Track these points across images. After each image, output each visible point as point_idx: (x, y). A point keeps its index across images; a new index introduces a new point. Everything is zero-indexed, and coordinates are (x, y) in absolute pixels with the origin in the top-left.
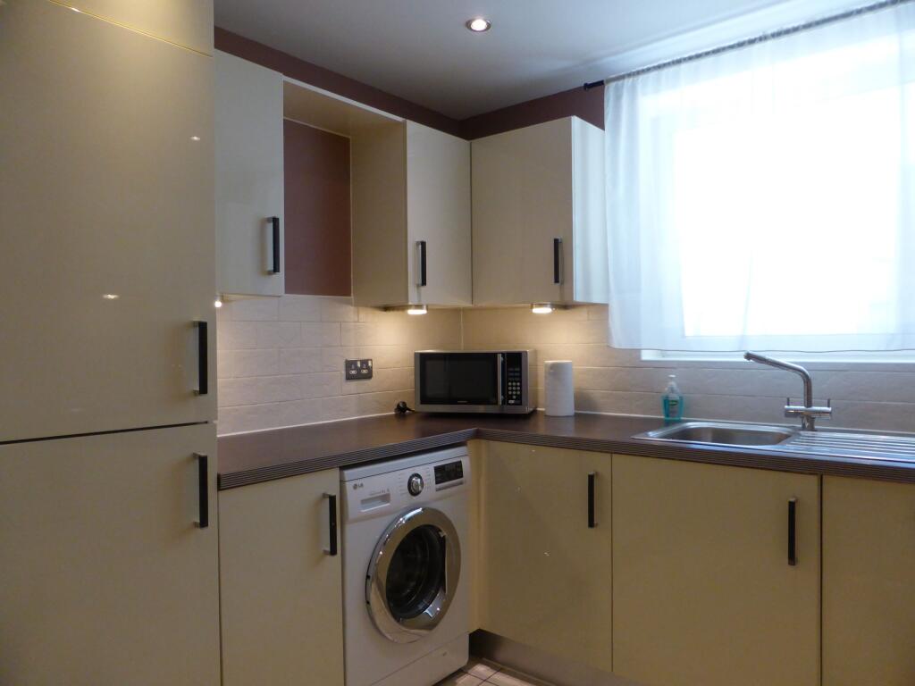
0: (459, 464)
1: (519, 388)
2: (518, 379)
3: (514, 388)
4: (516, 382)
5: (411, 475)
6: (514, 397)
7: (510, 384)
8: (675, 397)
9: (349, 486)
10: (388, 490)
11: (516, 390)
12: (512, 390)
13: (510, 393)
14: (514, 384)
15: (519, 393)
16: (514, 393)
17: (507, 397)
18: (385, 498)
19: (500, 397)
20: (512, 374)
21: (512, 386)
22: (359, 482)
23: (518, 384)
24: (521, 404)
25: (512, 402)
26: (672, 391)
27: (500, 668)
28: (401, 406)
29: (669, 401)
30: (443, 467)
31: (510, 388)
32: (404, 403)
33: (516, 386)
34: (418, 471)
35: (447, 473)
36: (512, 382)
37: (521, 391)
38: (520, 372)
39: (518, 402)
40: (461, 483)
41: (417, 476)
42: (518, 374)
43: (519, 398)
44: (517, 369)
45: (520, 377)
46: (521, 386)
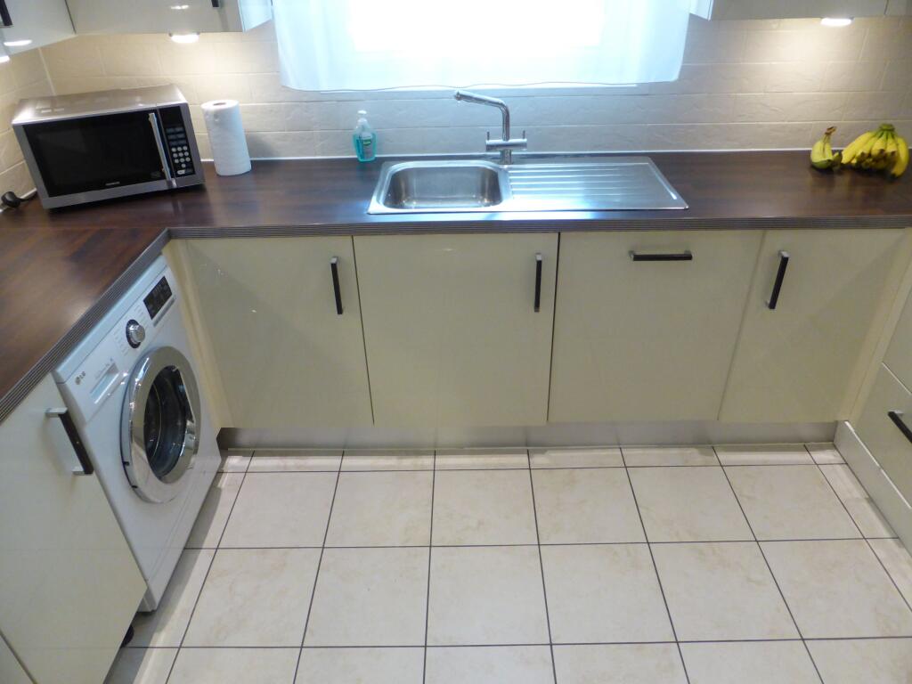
0: (163, 282)
1: (187, 154)
2: (183, 142)
3: (181, 155)
4: (182, 146)
5: (125, 326)
6: (184, 166)
7: (174, 150)
8: (367, 135)
9: (70, 384)
10: (111, 360)
11: (184, 157)
12: (179, 158)
13: (177, 161)
14: (179, 149)
15: (188, 159)
16: (182, 160)
17: (175, 168)
18: (112, 370)
19: (166, 169)
20: (171, 137)
21: (177, 152)
22: (78, 374)
23: (185, 148)
24: (194, 173)
25: (183, 172)
26: (363, 128)
27: (253, 451)
28: (8, 197)
29: (362, 141)
30: (151, 295)
31: (175, 155)
32: (11, 194)
33: (183, 151)
34: (131, 316)
35: (157, 299)
36: (176, 147)
37: (190, 156)
38: (184, 132)
39: (190, 171)
40: (172, 302)
41: (132, 322)
42: (181, 136)
43: (190, 165)
44: (179, 129)
45: (186, 138)
46: (189, 150)
